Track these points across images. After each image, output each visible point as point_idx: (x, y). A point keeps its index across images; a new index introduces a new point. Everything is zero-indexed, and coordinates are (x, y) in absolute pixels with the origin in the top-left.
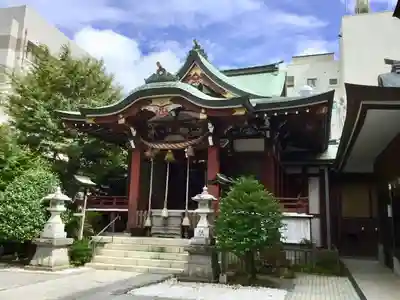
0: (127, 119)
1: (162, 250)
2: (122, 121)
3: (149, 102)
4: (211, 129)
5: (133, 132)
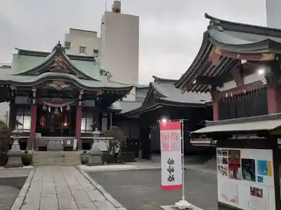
1: (63, 156)
3: (51, 82)
4: (80, 98)
5: (34, 95)
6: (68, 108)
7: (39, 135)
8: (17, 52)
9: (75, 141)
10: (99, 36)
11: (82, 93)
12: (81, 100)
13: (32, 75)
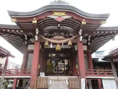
2: (35, 22)
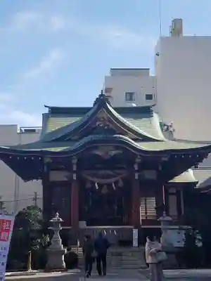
0: (78, 160)
1: (120, 254)
3: (96, 148)
4: (136, 167)
5: (75, 168)
6: (121, 184)
7: (83, 224)
8: (47, 111)
9: (135, 232)
10: (152, 74)
11: (138, 160)
12: (138, 171)
13: (69, 140)
